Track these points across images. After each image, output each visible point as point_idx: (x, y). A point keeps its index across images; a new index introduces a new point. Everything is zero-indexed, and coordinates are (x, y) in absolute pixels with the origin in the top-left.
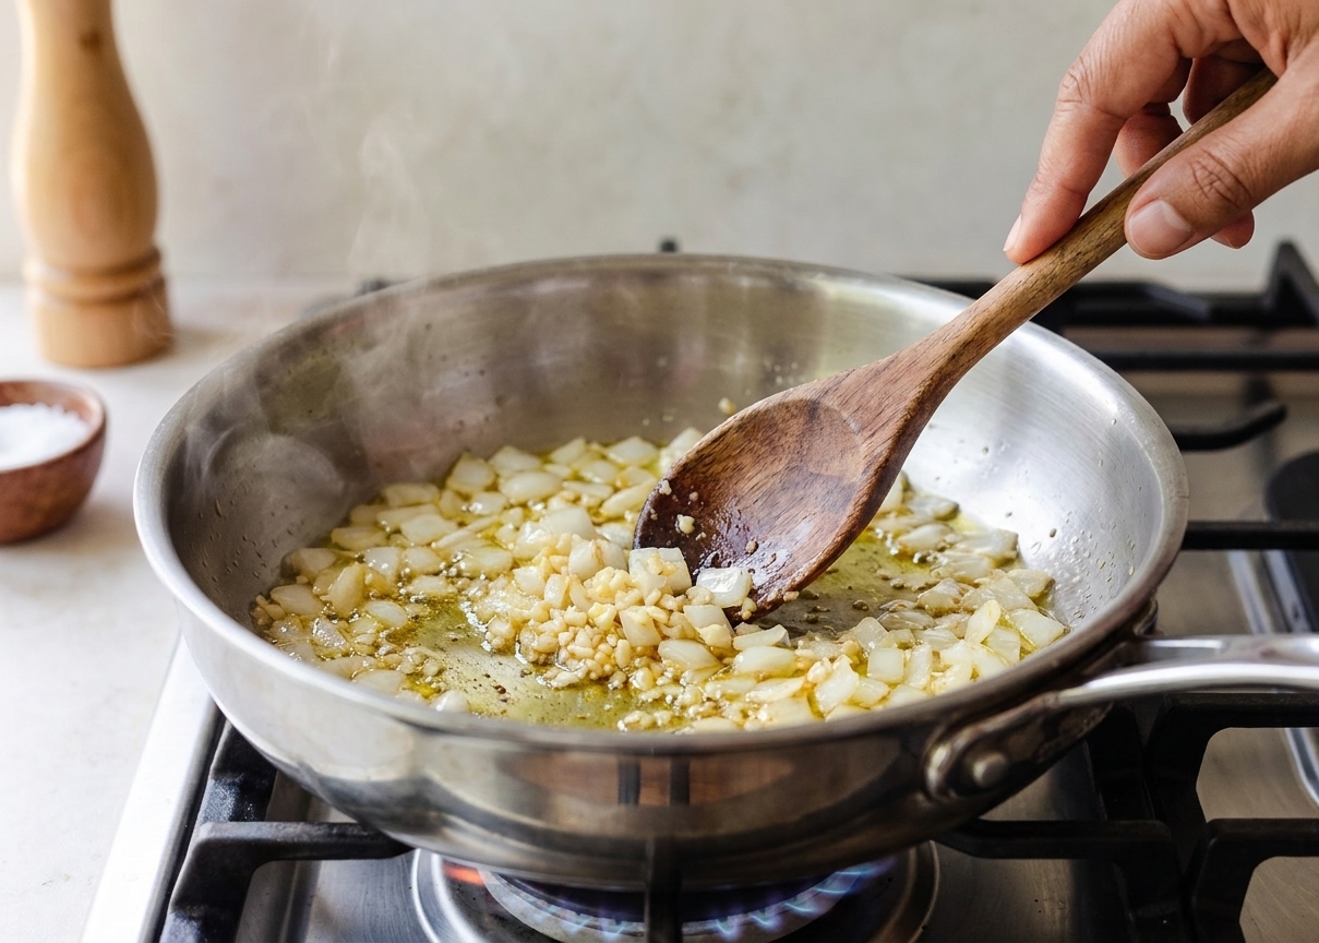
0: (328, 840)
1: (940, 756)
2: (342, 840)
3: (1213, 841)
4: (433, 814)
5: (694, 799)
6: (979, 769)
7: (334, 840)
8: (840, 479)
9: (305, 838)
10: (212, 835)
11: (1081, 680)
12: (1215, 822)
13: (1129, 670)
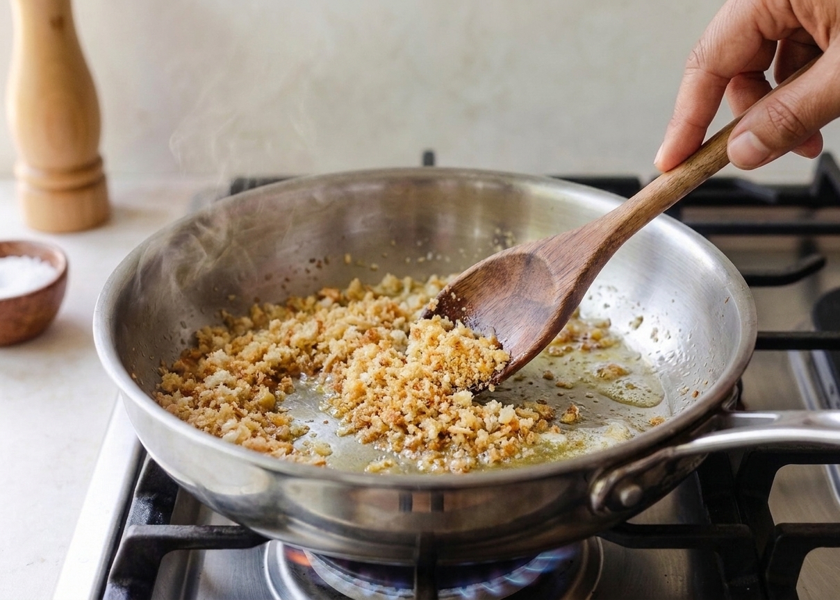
0: (211, 537)
1: (600, 487)
2: (219, 537)
3: (780, 537)
4: (280, 517)
5: (447, 508)
6: (624, 495)
7: (214, 537)
8: (543, 303)
9: (196, 535)
10: (137, 533)
11: (689, 439)
12: (781, 526)
13: (719, 432)
